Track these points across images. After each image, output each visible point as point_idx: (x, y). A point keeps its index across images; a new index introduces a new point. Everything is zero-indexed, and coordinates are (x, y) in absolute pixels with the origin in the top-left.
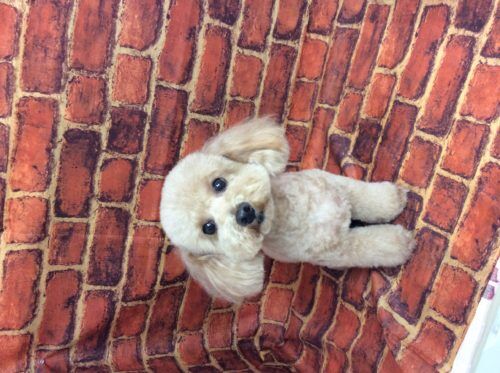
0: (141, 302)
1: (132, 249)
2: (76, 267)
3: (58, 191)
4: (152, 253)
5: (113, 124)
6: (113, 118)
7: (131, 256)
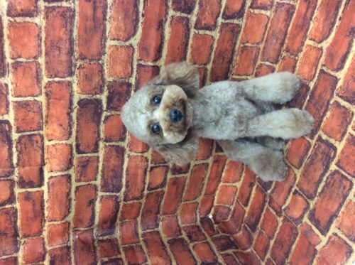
0: (135, 201)
1: (127, 170)
2: (93, 182)
3: (77, 138)
4: (140, 172)
5: (109, 92)
6: (109, 89)
7: (127, 174)
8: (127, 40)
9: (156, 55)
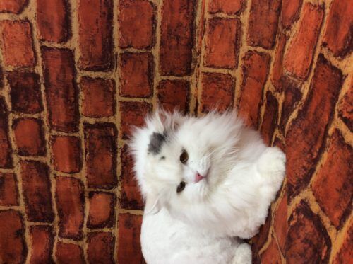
5: (11, 86)
7: (58, 201)
8: (20, 11)
9: (62, 33)
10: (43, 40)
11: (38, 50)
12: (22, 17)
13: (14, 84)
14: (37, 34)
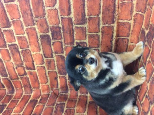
3: (43, 52)
8: (54, 6)
9: (68, 12)
10: (62, 15)
11: (60, 19)
12: (54, 8)
13: (52, 31)
14: (59, 13)
